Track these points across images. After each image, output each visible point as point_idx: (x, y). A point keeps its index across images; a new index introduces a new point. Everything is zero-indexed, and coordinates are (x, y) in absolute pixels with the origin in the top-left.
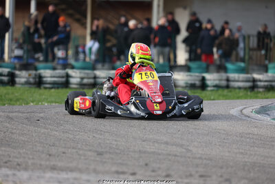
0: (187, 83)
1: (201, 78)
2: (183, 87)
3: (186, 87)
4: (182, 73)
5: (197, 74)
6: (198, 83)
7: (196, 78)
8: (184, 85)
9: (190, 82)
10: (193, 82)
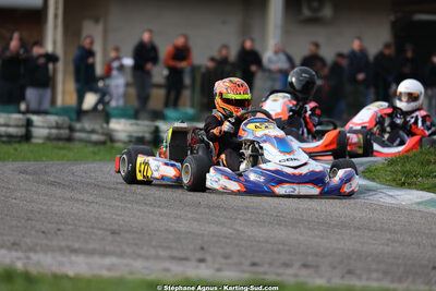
0: (130, 136)
1: (153, 129)
2: (125, 143)
3: (131, 141)
4: (123, 121)
5: (147, 123)
6: (148, 136)
7: (146, 129)
8: (126, 139)
9: (135, 135)
10: (140, 135)
